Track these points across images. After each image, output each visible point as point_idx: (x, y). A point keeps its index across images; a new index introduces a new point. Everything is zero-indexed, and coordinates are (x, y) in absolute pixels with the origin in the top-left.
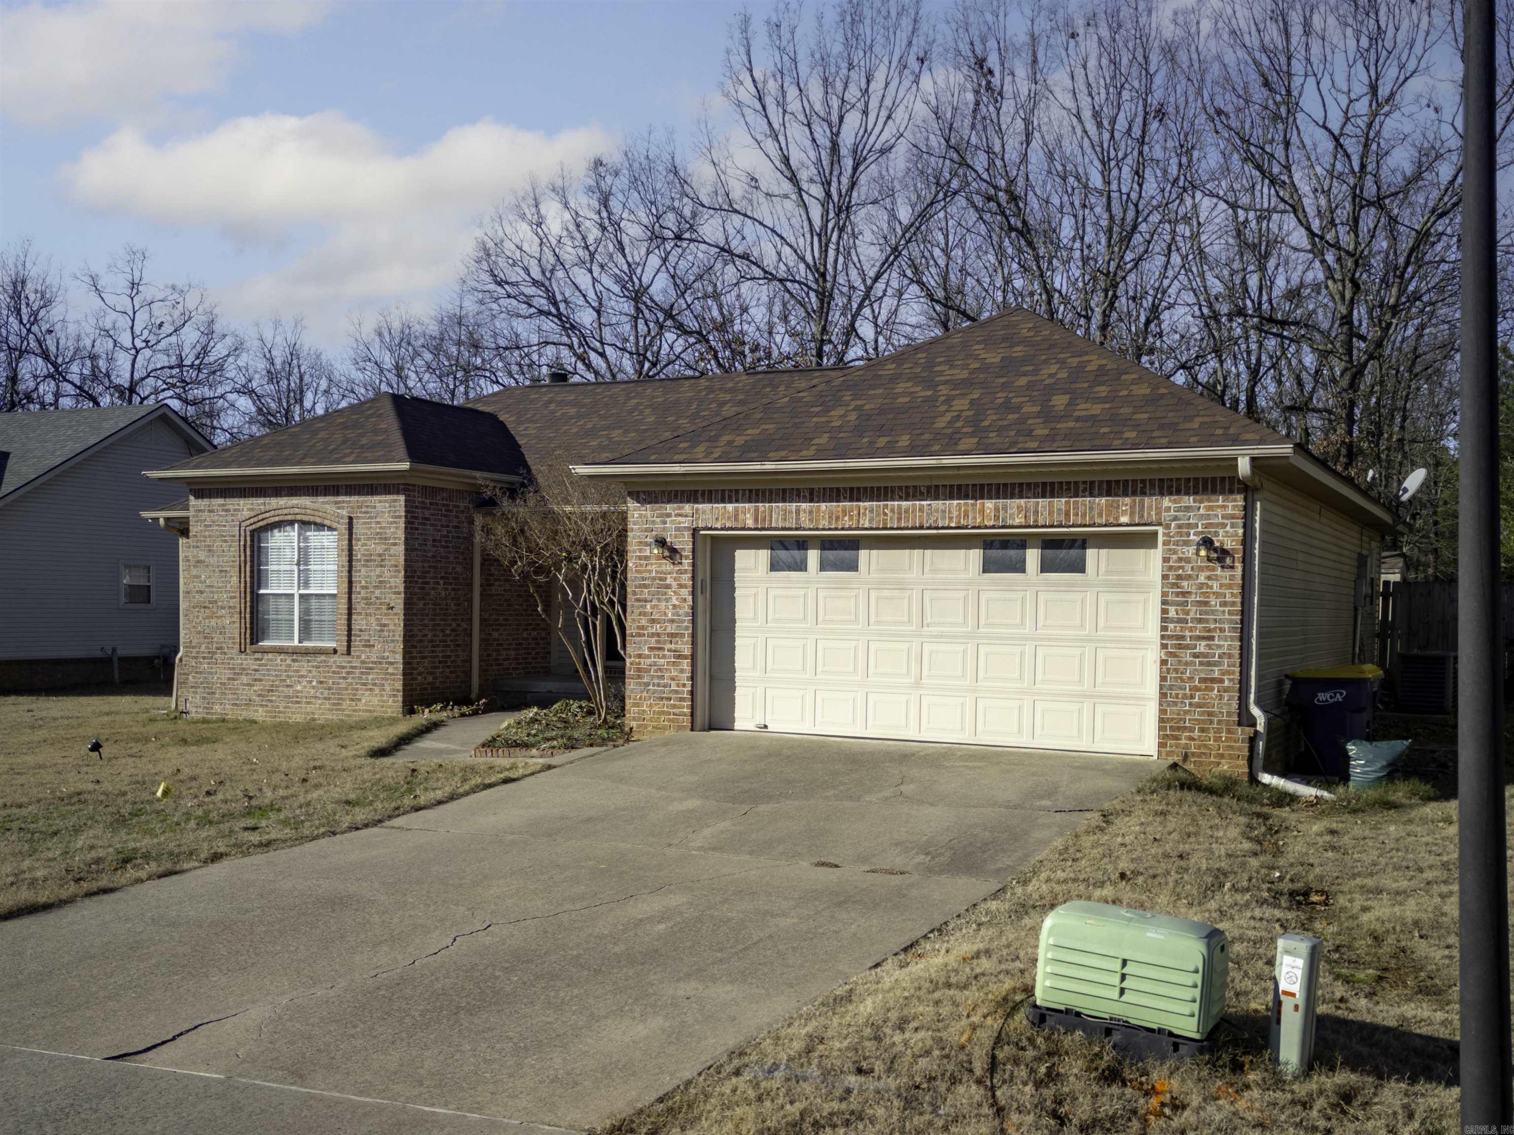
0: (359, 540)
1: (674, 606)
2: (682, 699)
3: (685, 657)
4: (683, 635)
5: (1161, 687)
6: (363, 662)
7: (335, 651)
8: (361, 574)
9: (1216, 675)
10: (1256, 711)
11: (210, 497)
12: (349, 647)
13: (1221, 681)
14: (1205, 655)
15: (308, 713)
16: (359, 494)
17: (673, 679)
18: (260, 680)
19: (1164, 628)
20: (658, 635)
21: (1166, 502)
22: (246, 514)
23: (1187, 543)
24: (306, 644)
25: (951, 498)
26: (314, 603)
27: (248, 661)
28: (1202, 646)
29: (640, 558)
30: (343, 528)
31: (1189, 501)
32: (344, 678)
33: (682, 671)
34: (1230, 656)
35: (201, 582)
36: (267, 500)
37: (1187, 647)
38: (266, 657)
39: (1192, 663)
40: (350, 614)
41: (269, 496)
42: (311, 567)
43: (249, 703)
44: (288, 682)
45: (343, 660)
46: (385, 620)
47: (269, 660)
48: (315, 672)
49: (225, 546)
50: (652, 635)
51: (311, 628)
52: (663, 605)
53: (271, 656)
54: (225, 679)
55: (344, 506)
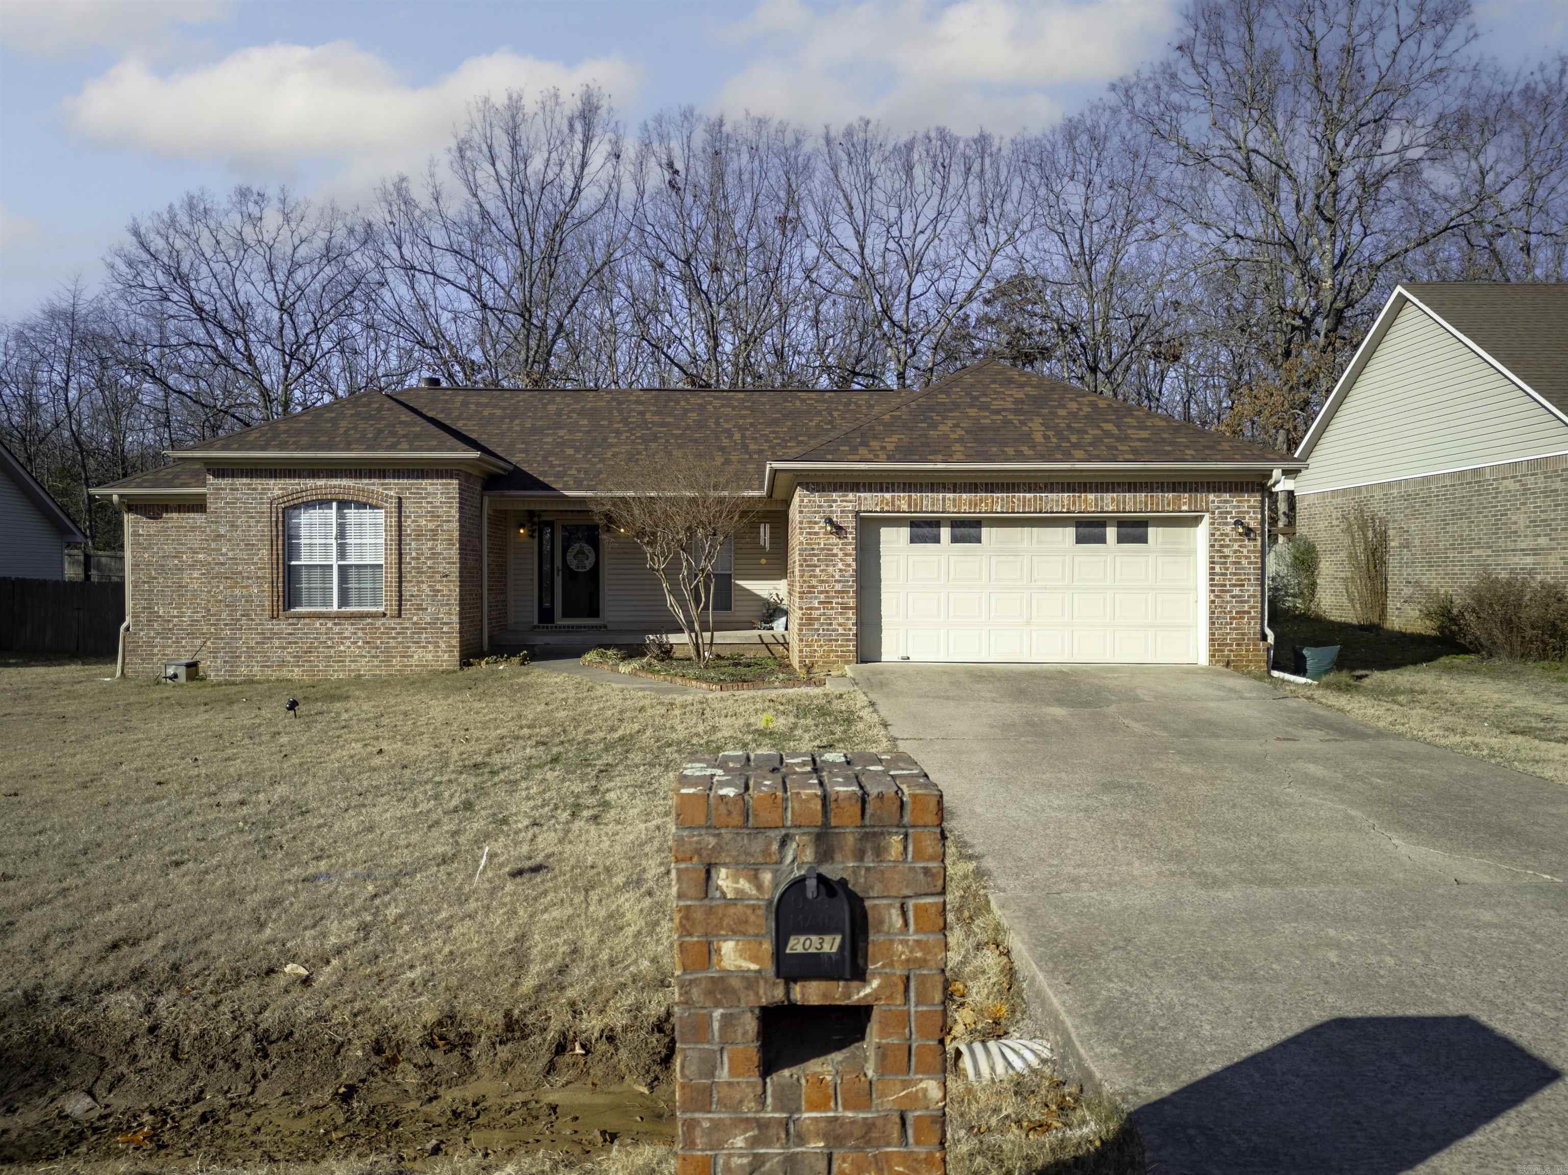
0: (409, 517)
1: (841, 570)
2: (848, 640)
3: (851, 608)
4: (848, 592)
5: (1211, 618)
6: (415, 623)
7: (384, 615)
8: (411, 547)
9: (1246, 609)
10: (1268, 631)
12: (400, 610)
13: (1249, 613)
14: (1240, 596)
15: (353, 671)
16: (408, 477)
17: (840, 625)
18: (296, 643)
19: (1212, 580)
20: (827, 592)
21: (1211, 497)
22: (276, 493)
23: (1226, 524)
24: (343, 609)
25: (1063, 491)
26: (353, 573)
27: (283, 626)
28: (1236, 591)
29: (809, 533)
30: (392, 505)
31: (1226, 496)
32: (394, 638)
33: (848, 619)
34: (1255, 596)
36: (302, 481)
37: (1228, 591)
38: (302, 621)
39: (1231, 602)
40: (400, 582)
41: (304, 477)
42: (348, 541)
43: (282, 664)
44: (329, 643)
45: (392, 623)
46: (438, 587)
47: (305, 624)
48: (360, 634)
49: (252, 522)
50: (822, 592)
51: (353, 595)
52: (831, 569)
53: (307, 621)
54: (252, 643)
55: (392, 487)
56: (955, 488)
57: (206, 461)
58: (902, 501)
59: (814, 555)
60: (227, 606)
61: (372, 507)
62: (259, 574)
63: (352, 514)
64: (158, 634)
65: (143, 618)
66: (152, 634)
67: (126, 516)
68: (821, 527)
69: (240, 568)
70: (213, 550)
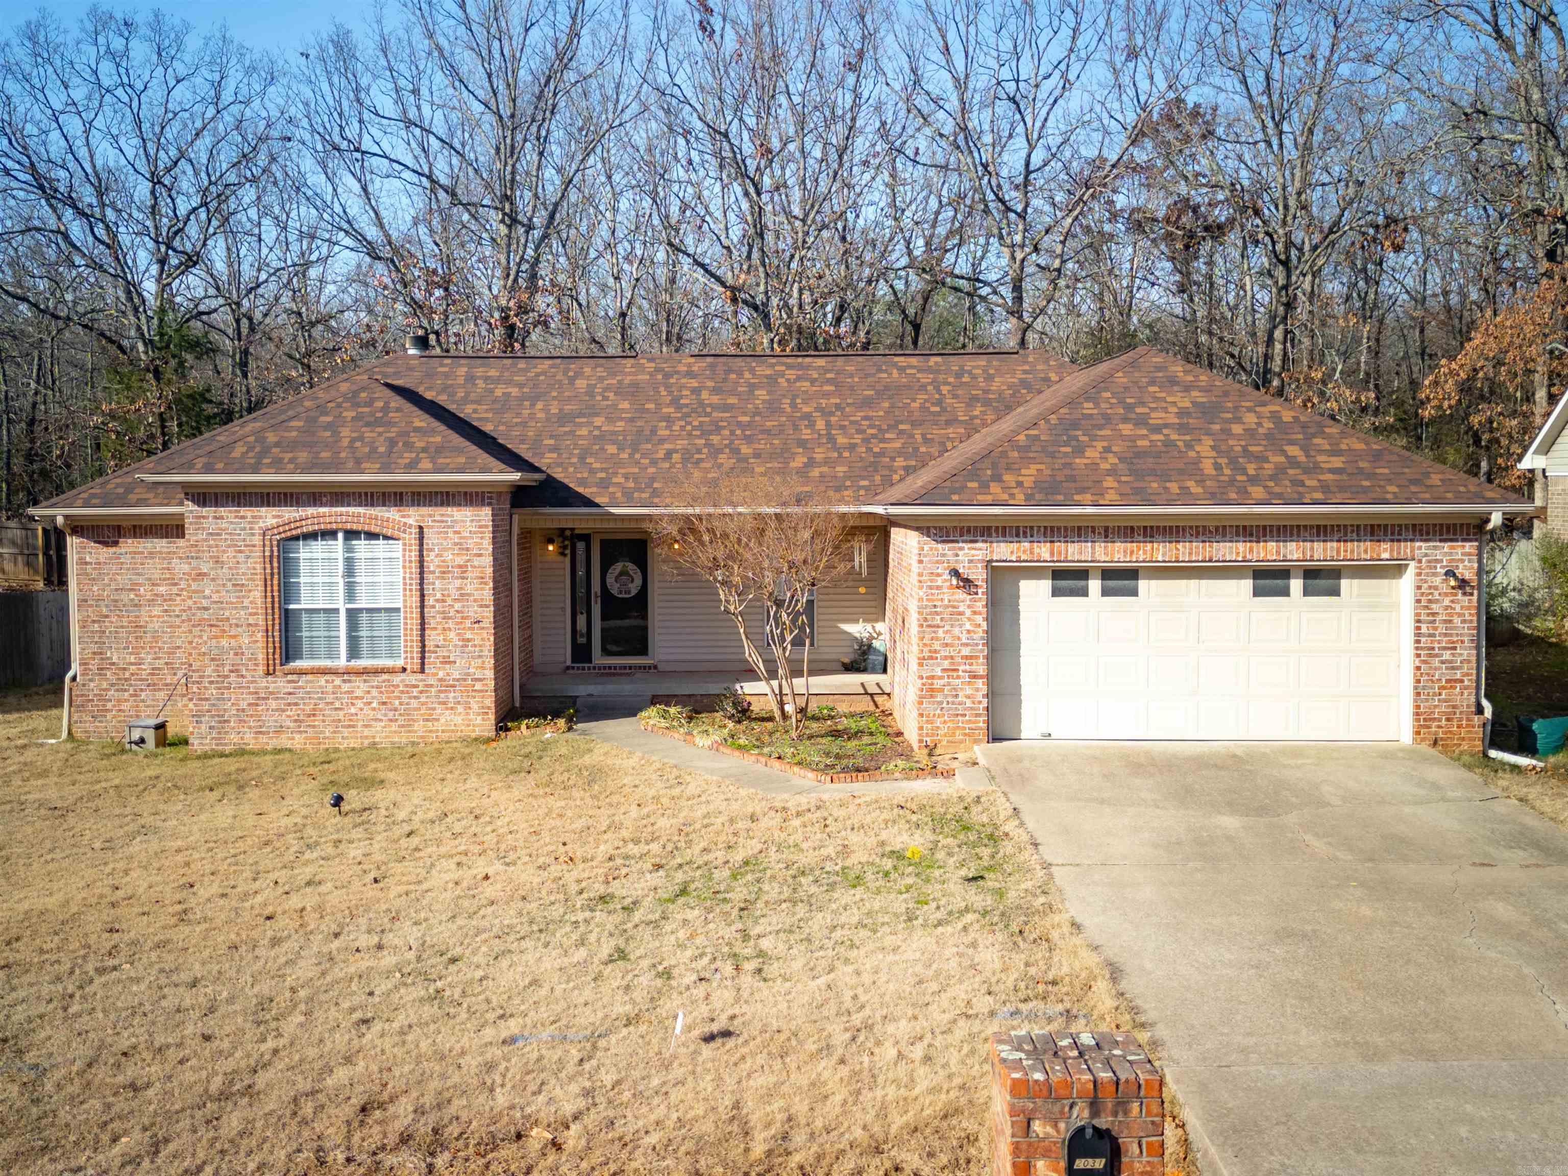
0: (432, 550)
1: (969, 632)
2: (977, 715)
3: (981, 677)
4: (977, 657)
5: (1416, 688)
6: (440, 680)
7: (404, 670)
8: (435, 587)
9: (1458, 676)
10: (1485, 703)
11: (217, 505)
12: (423, 664)
13: (1462, 681)
14: (1451, 662)
15: (365, 738)
16: (431, 505)
17: (968, 697)
18: (296, 704)
19: (1418, 642)
20: (952, 658)
21: (1418, 543)
22: (270, 522)
23: (1435, 574)
24: (353, 663)
25: (1238, 539)
26: (364, 616)
27: (280, 684)
28: (1447, 655)
29: (931, 588)
30: (411, 537)
32: (415, 697)
33: (977, 690)
34: (1469, 662)
35: (205, 597)
37: (1436, 656)
38: (304, 678)
39: (1440, 668)
40: (423, 629)
42: (357, 579)
43: (280, 729)
44: (337, 705)
45: (412, 679)
46: (469, 635)
47: (307, 682)
48: (374, 692)
49: (241, 557)
50: (946, 658)
51: (364, 645)
52: (956, 631)
53: (310, 677)
54: (243, 705)
55: (413, 516)
57: (184, 485)
59: (937, 613)
60: (213, 660)
61: (386, 538)
62: (251, 621)
63: (361, 546)
64: (112, 685)
65: (94, 665)
66: (105, 685)
67: (70, 540)
68: (945, 579)
69: (227, 613)
70: (195, 592)
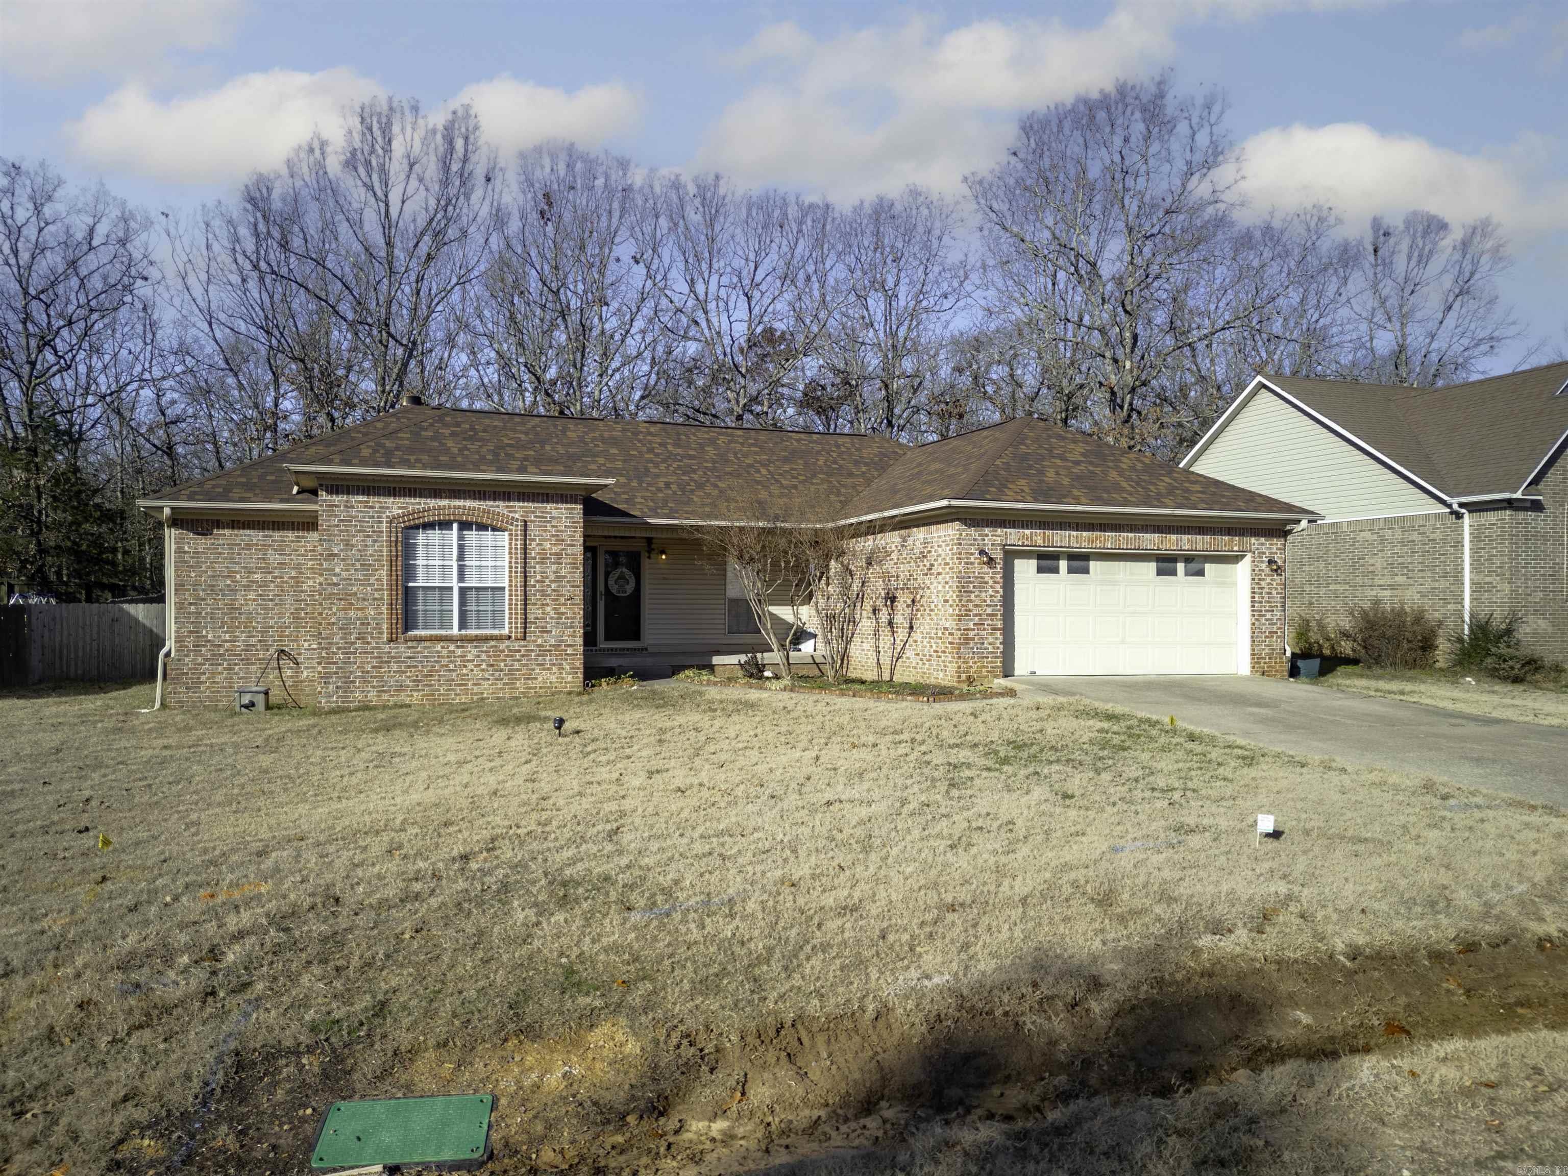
0: (534, 540)
1: (991, 596)
2: (997, 657)
3: (999, 629)
4: (997, 615)
5: (1252, 637)
6: (539, 646)
7: (510, 637)
8: (536, 570)
11: (348, 494)
15: (476, 694)
16: (533, 501)
17: (991, 643)
18: (416, 667)
19: (1253, 606)
20: (980, 615)
21: (1253, 540)
22: (397, 512)
23: (1262, 562)
24: (463, 632)
25: (1154, 532)
26: (472, 595)
27: (402, 649)
29: (967, 563)
30: (518, 528)
31: (1263, 540)
32: (518, 660)
33: (997, 639)
35: (335, 575)
36: (423, 501)
37: (1263, 615)
38: (421, 644)
39: (1265, 624)
40: (525, 604)
41: (426, 497)
42: (468, 563)
43: (401, 688)
44: (452, 666)
45: (516, 645)
46: (563, 610)
47: (425, 648)
48: (484, 656)
49: (369, 541)
50: (976, 615)
51: (472, 618)
52: (983, 594)
53: (427, 644)
54: (368, 668)
55: (518, 509)
56: (1078, 527)
58: (1038, 538)
59: (971, 582)
60: (341, 629)
61: (494, 529)
62: (376, 596)
63: (472, 536)
64: (207, 660)
65: (190, 642)
66: (200, 660)
67: (167, 531)
68: (975, 558)
69: (355, 589)
70: (326, 570)
